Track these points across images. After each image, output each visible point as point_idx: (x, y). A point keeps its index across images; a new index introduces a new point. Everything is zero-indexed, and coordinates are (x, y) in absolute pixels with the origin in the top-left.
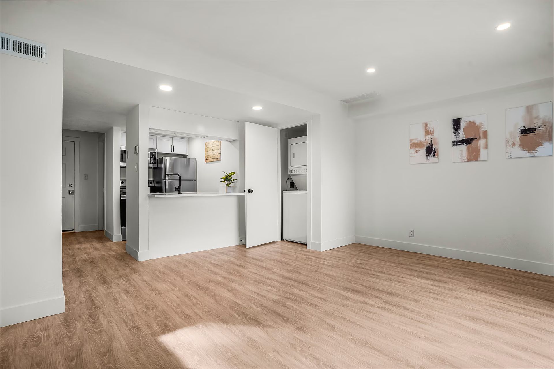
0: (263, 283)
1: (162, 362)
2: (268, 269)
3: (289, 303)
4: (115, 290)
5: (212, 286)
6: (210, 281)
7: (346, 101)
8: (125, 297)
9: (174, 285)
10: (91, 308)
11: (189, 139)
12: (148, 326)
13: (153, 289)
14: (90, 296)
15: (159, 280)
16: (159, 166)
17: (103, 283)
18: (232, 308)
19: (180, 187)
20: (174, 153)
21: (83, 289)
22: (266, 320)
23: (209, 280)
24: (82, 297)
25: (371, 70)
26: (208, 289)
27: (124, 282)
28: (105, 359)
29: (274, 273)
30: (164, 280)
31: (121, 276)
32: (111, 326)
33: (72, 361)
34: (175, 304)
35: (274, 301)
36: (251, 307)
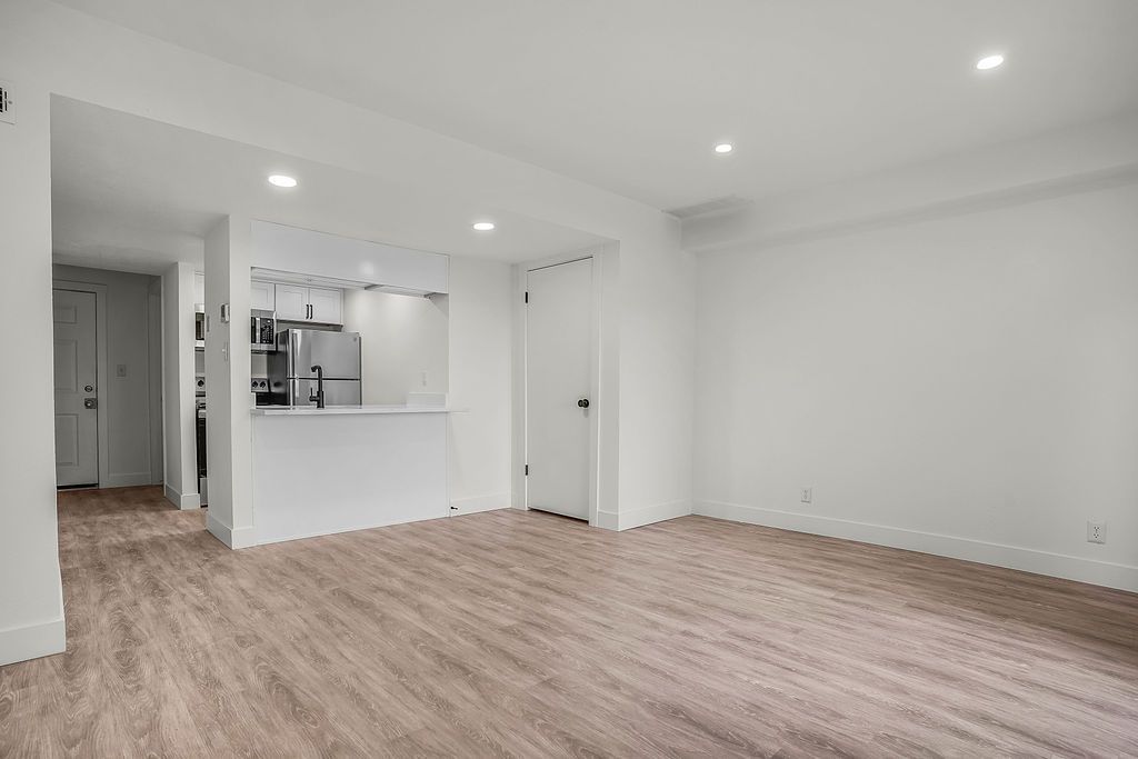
0: (488, 594)
1: (258, 747)
2: (502, 566)
3: (533, 634)
4: (176, 608)
5: (378, 600)
6: (378, 589)
7: (677, 213)
8: (195, 621)
9: (301, 597)
10: (123, 644)
11: (345, 293)
12: (238, 677)
13: (255, 605)
14: (123, 619)
15: (271, 588)
16: (281, 348)
17: (153, 594)
18: (414, 642)
19: (320, 393)
20: (313, 321)
21: (109, 605)
22: (481, 665)
23: (375, 586)
24: (104, 620)
25: (724, 148)
26: (370, 605)
27: (197, 591)
28: (143, 742)
29: (512, 575)
30: (282, 587)
31: (190, 580)
32: (161, 678)
33: (73, 745)
34: (297, 634)
35: (505, 630)
36: (455, 641)
